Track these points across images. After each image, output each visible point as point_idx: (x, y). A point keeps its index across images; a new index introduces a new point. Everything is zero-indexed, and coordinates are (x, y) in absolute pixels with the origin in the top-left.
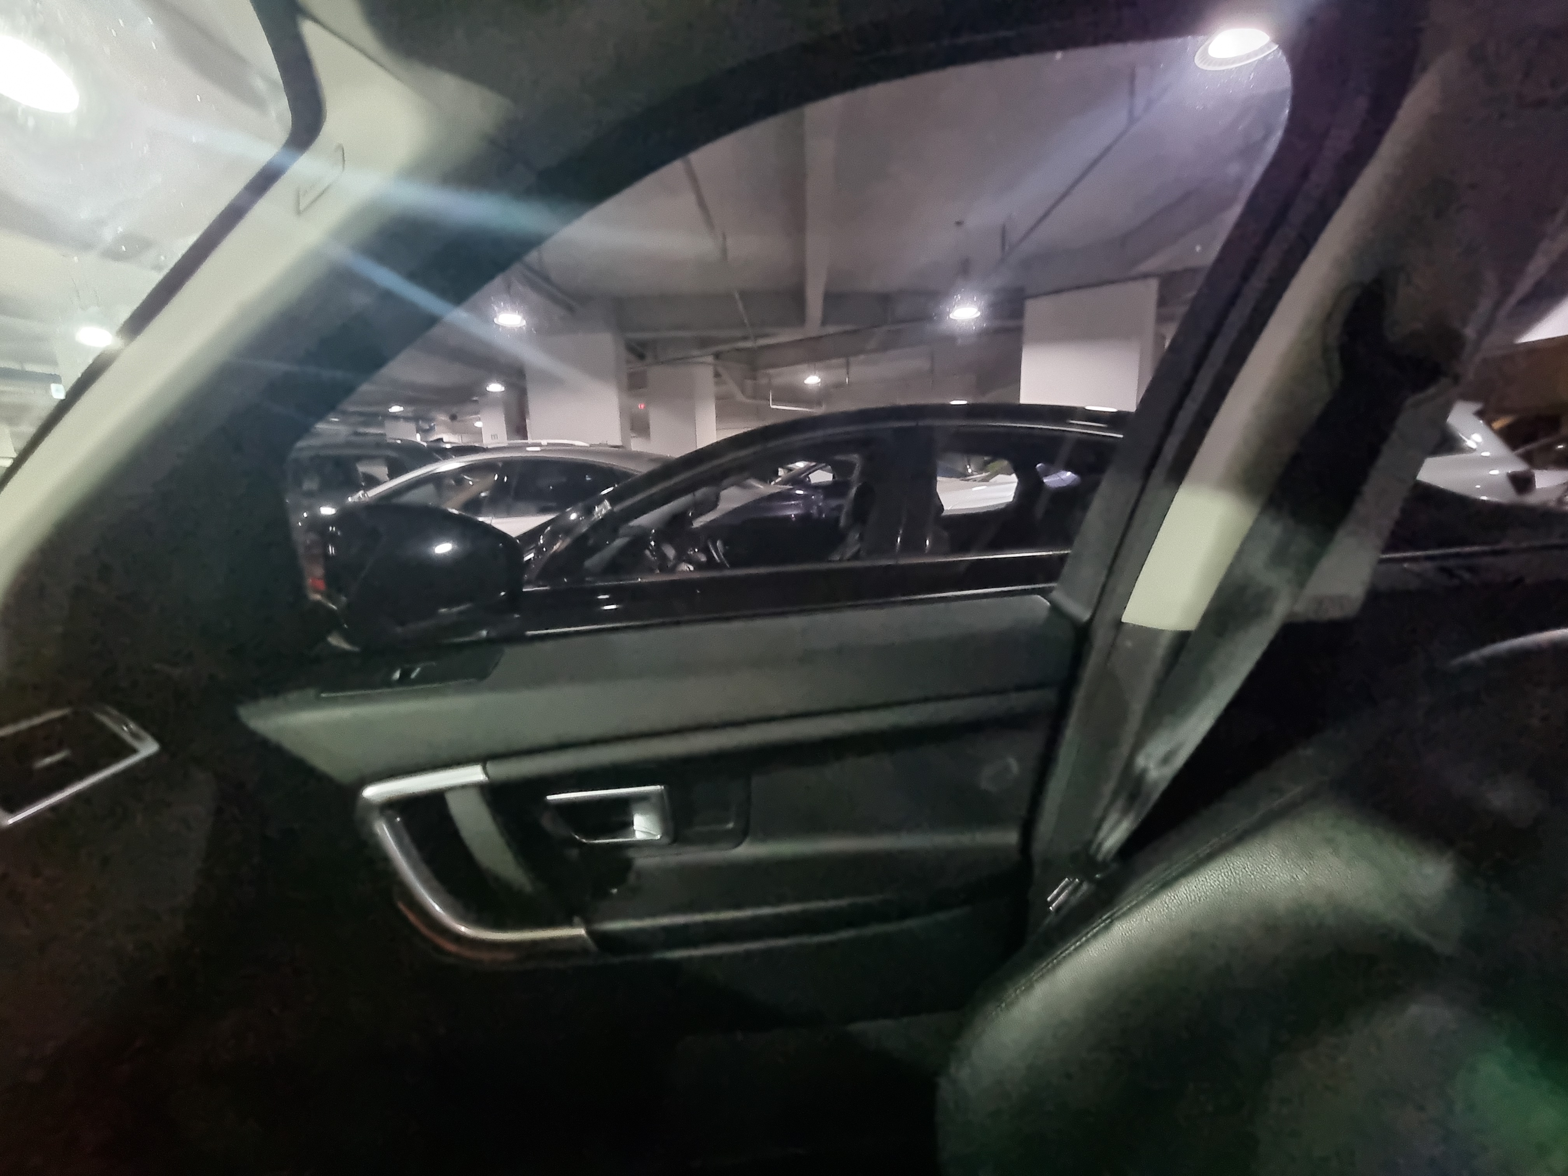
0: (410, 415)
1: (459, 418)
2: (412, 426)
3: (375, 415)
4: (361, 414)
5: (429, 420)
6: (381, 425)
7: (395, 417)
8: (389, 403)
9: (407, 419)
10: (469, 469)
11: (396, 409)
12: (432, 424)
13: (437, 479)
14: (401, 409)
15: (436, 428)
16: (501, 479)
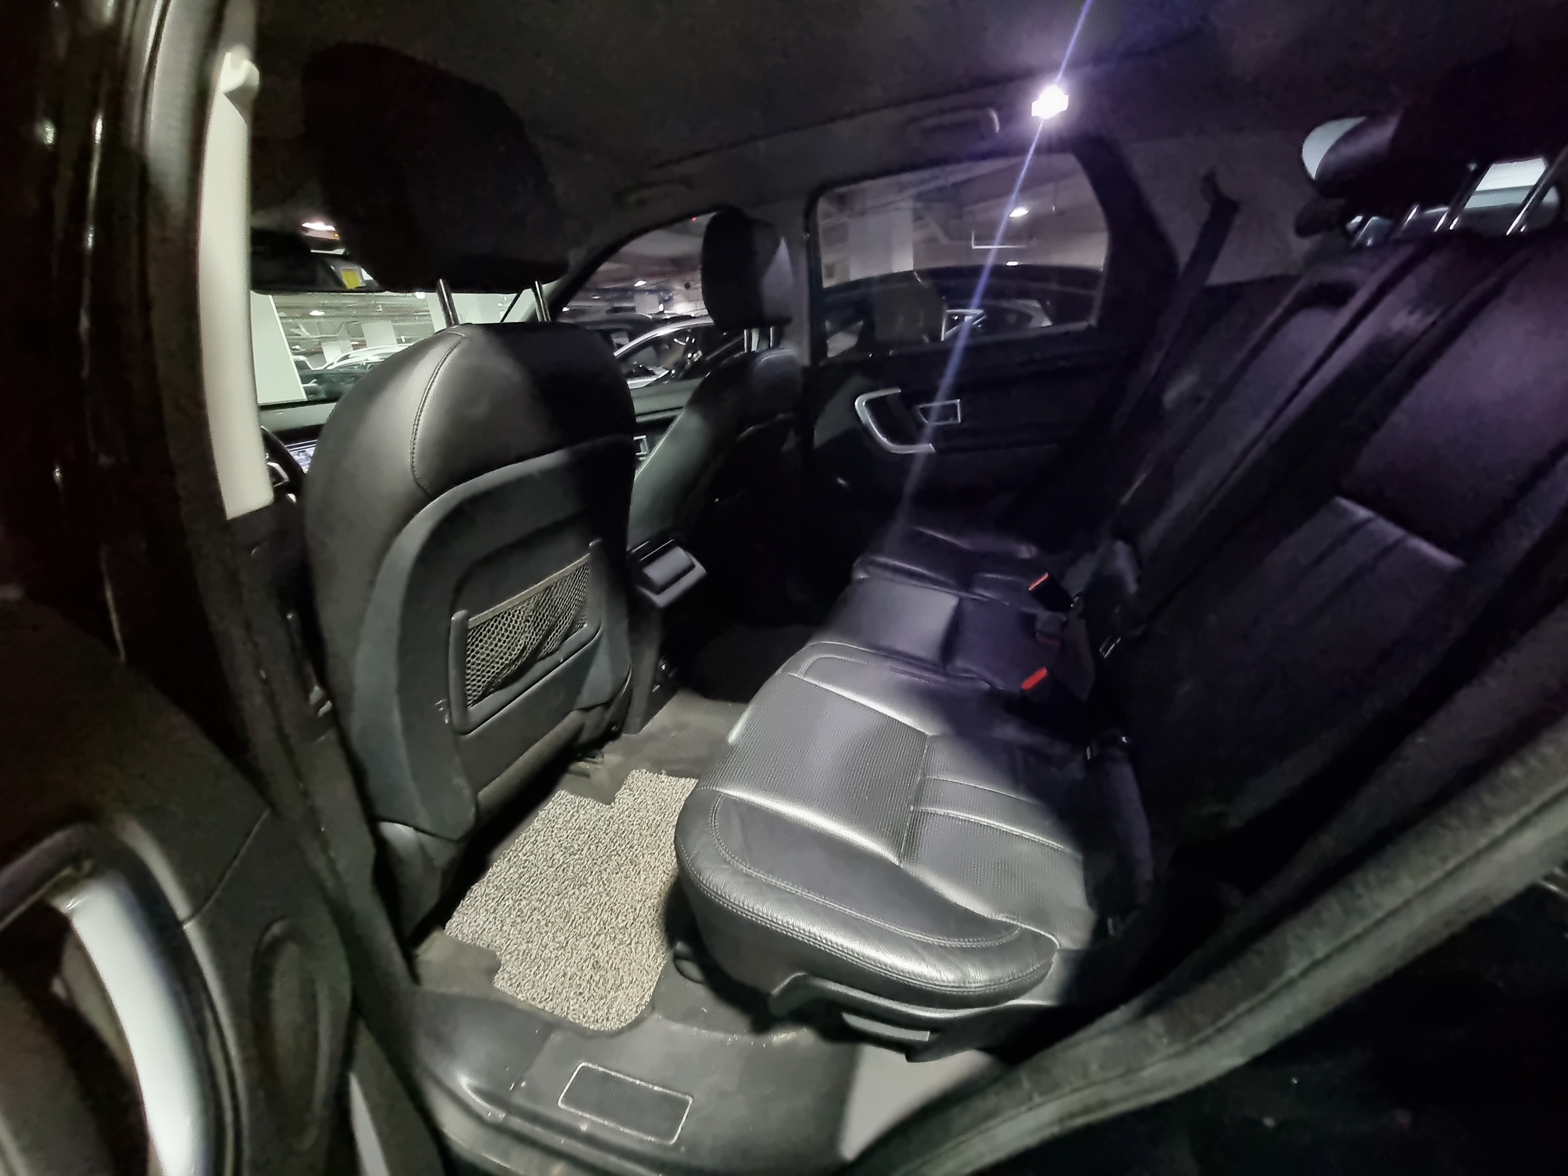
0: (653, 287)
1: (692, 287)
2: (654, 298)
3: (624, 290)
4: (615, 290)
5: (667, 291)
6: (631, 299)
7: (641, 291)
8: (633, 278)
9: (651, 292)
10: (680, 334)
11: (640, 283)
12: (671, 295)
13: (656, 343)
14: (645, 282)
15: (674, 297)
16: (690, 340)
